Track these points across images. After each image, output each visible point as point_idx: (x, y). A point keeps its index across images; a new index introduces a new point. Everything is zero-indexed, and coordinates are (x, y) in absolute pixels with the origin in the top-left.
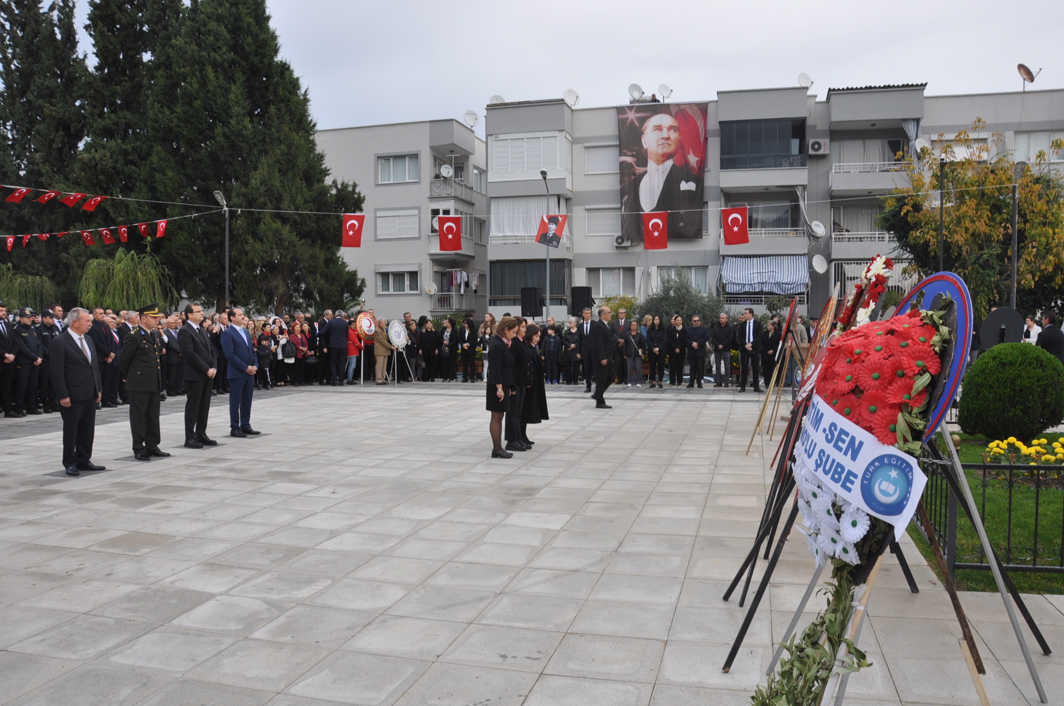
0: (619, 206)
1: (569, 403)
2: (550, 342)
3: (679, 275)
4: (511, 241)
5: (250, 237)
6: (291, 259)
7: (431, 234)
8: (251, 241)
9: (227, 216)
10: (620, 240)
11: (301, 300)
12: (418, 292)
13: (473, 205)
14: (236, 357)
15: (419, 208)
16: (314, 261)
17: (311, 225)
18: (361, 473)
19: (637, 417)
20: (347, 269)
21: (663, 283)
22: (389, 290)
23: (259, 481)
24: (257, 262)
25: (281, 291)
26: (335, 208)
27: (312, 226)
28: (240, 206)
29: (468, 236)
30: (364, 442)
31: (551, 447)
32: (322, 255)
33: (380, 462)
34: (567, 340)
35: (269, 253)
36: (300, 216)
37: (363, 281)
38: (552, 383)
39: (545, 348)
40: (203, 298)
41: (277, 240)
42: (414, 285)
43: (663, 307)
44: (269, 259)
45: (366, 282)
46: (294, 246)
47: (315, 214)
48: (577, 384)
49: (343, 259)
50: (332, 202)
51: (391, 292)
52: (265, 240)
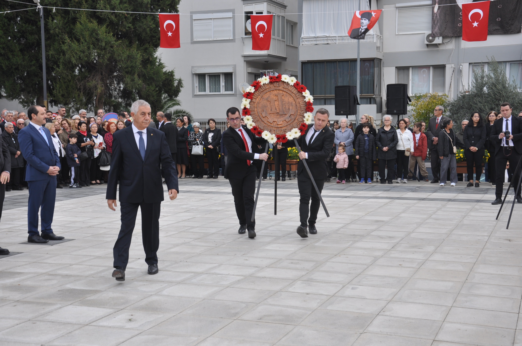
0: (430, 2)
1: (386, 204)
2: (365, 140)
3: (495, 70)
4: (322, 42)
5: (66, 37)
6: (109, 60)
7: (244, 36)
8: (68, 40)
9: (41, 14)
10: (431, 38)
11: (120, 100)
12: (233, 93)
13: (285, 7)
14: (35, 158)
15: (233, 11)
16: (132, 62)
17: (127, 25)
18: (165, 292)
19: (465, 222)
20: (164, 70)
21: (476, 80)
22: (205, 91)
23: (45, 304)
24: (74, 61)
25: (99, 91)
26: (152, 9)
27: (129, 27)
28: (55, 4)
29: (280, 38)
30: (173, 250)
31: (376, 259)
32: (139, 56)
33: (188, 276)
34: (380, 139)
35: (87, 53)
36: (116, 17)
37: (180, 82)
38: (366, 182)
39: (359, 147)
40: (22, 97)
41: (94, 40)
42: (229, 86)
43: (476, 104)
44: (86, 59)
45: (183, 82)
46: (112, 47)
47: (132, 15)
48: (392, 183)
49: (160, 60)
50: (148, 3)
51: (208, 92)
52: (82, 40)
